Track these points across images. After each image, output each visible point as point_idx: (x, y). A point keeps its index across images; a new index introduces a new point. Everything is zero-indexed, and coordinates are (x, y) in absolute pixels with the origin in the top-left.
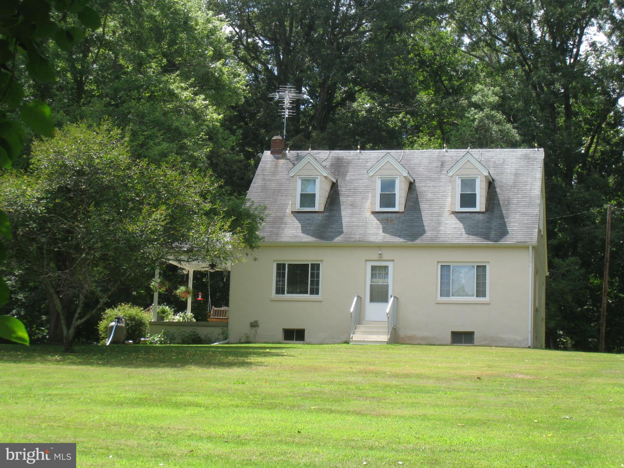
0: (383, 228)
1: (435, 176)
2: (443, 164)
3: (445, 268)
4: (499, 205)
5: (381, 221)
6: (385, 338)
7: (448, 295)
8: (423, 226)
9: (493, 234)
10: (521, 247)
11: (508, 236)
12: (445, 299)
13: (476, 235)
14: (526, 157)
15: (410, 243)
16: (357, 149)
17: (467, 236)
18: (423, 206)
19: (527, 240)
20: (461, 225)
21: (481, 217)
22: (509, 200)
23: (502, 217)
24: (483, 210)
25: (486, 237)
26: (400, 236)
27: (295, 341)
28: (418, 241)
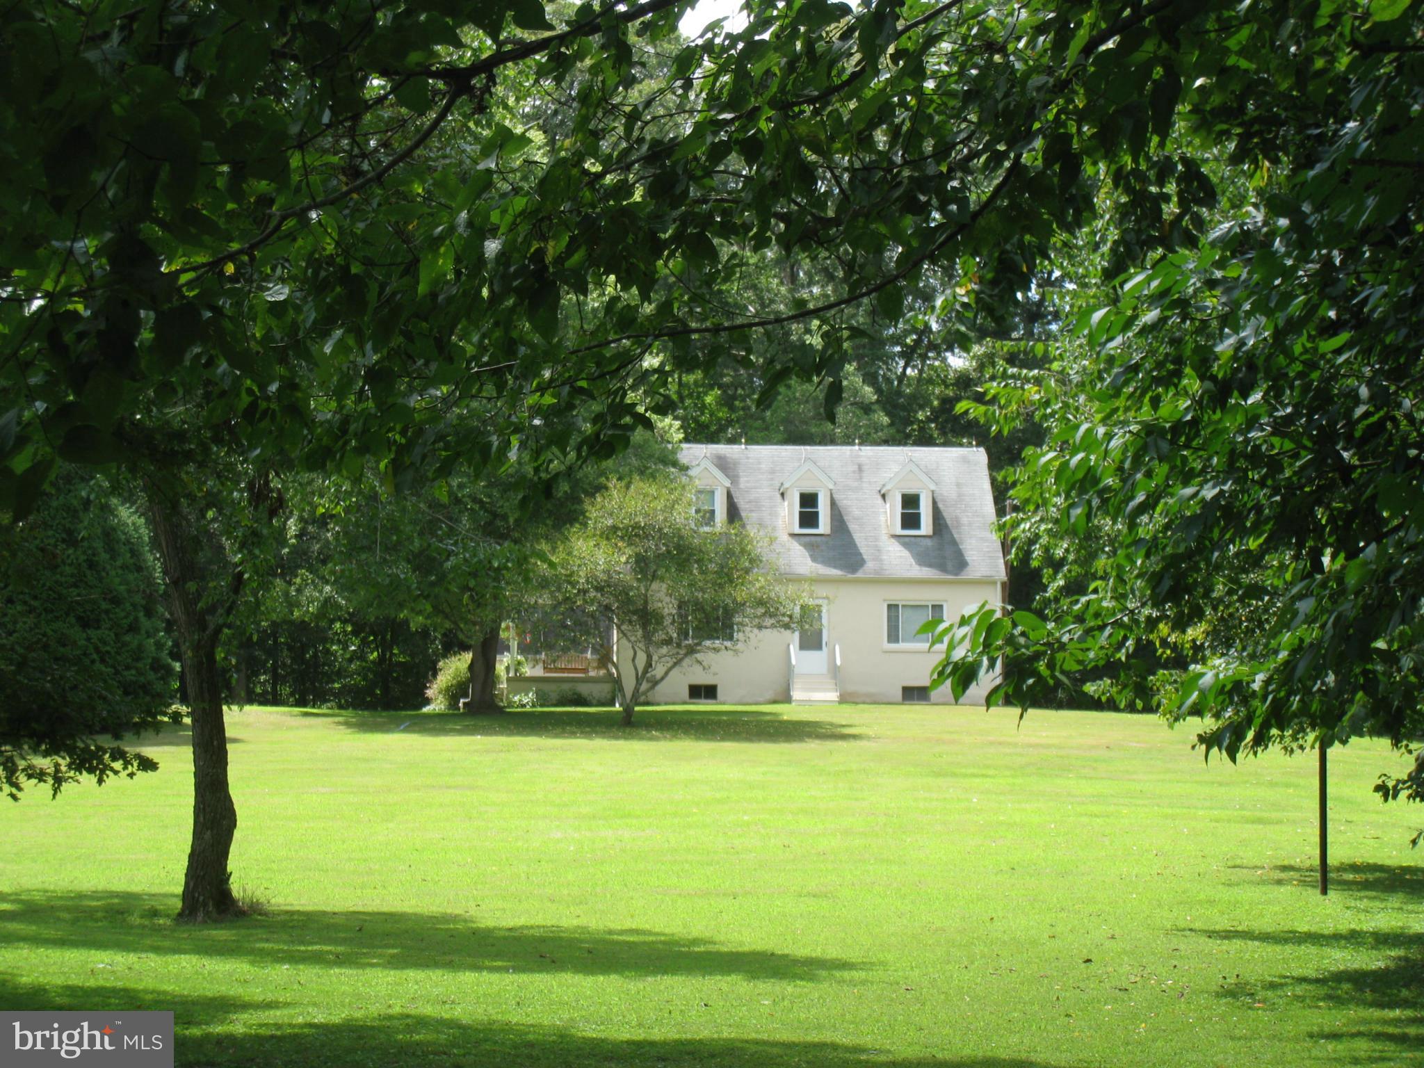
0: (811, 556)
1: (856, 484)
2: (860, 468)
3: (892, 608)
4: (946, 526)
5: (805, 546)
6: (833, 696)
7: (897, 641)
8: (860, 554)
9: (950, 566)
10: (986, 582)
11: (969, 568)
12: (893, 646)
13: (930, 566)
14: (965, 460)
15: (850, 576)
16: (740, 443)
17: (917, 567)
18: (852, 526)
19: (993, 573)
20: (905, 553)
21: (929, 542)
22: (957, 519)
23: (954, 543)
24: (930, 533)
25: (942, 568)
26: (835, 567)
27: (703, 701)
28: (859, 575)
